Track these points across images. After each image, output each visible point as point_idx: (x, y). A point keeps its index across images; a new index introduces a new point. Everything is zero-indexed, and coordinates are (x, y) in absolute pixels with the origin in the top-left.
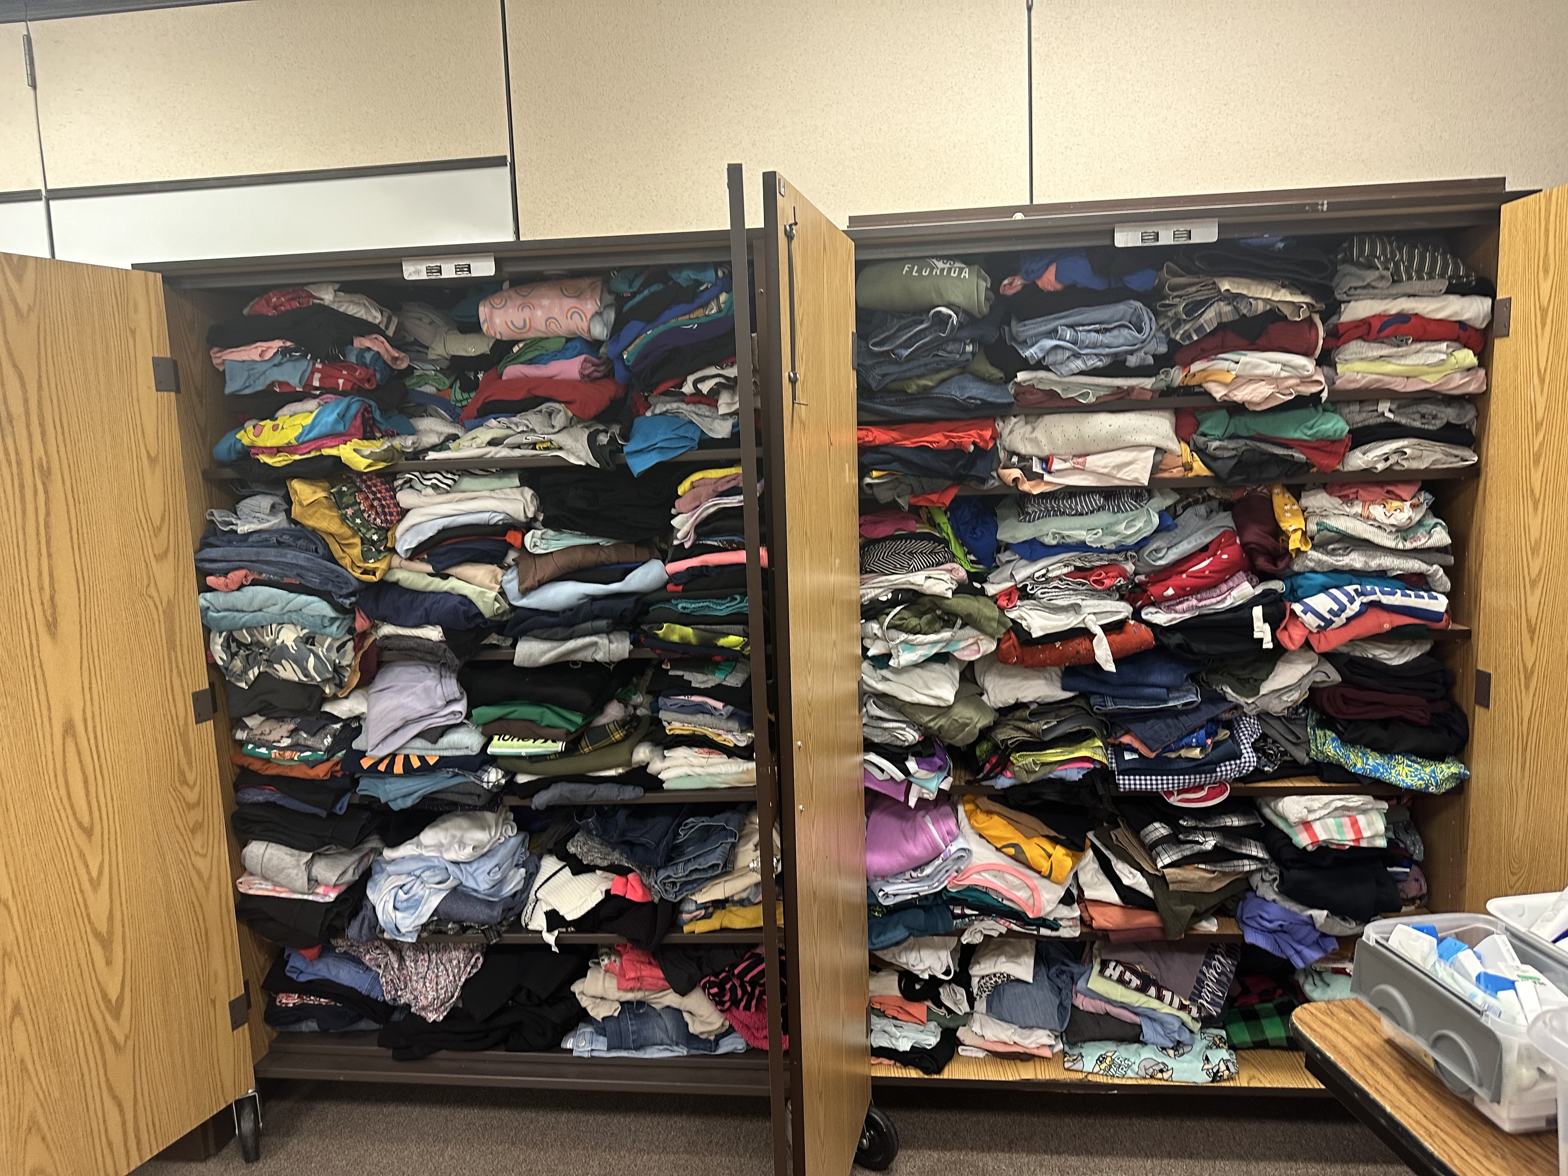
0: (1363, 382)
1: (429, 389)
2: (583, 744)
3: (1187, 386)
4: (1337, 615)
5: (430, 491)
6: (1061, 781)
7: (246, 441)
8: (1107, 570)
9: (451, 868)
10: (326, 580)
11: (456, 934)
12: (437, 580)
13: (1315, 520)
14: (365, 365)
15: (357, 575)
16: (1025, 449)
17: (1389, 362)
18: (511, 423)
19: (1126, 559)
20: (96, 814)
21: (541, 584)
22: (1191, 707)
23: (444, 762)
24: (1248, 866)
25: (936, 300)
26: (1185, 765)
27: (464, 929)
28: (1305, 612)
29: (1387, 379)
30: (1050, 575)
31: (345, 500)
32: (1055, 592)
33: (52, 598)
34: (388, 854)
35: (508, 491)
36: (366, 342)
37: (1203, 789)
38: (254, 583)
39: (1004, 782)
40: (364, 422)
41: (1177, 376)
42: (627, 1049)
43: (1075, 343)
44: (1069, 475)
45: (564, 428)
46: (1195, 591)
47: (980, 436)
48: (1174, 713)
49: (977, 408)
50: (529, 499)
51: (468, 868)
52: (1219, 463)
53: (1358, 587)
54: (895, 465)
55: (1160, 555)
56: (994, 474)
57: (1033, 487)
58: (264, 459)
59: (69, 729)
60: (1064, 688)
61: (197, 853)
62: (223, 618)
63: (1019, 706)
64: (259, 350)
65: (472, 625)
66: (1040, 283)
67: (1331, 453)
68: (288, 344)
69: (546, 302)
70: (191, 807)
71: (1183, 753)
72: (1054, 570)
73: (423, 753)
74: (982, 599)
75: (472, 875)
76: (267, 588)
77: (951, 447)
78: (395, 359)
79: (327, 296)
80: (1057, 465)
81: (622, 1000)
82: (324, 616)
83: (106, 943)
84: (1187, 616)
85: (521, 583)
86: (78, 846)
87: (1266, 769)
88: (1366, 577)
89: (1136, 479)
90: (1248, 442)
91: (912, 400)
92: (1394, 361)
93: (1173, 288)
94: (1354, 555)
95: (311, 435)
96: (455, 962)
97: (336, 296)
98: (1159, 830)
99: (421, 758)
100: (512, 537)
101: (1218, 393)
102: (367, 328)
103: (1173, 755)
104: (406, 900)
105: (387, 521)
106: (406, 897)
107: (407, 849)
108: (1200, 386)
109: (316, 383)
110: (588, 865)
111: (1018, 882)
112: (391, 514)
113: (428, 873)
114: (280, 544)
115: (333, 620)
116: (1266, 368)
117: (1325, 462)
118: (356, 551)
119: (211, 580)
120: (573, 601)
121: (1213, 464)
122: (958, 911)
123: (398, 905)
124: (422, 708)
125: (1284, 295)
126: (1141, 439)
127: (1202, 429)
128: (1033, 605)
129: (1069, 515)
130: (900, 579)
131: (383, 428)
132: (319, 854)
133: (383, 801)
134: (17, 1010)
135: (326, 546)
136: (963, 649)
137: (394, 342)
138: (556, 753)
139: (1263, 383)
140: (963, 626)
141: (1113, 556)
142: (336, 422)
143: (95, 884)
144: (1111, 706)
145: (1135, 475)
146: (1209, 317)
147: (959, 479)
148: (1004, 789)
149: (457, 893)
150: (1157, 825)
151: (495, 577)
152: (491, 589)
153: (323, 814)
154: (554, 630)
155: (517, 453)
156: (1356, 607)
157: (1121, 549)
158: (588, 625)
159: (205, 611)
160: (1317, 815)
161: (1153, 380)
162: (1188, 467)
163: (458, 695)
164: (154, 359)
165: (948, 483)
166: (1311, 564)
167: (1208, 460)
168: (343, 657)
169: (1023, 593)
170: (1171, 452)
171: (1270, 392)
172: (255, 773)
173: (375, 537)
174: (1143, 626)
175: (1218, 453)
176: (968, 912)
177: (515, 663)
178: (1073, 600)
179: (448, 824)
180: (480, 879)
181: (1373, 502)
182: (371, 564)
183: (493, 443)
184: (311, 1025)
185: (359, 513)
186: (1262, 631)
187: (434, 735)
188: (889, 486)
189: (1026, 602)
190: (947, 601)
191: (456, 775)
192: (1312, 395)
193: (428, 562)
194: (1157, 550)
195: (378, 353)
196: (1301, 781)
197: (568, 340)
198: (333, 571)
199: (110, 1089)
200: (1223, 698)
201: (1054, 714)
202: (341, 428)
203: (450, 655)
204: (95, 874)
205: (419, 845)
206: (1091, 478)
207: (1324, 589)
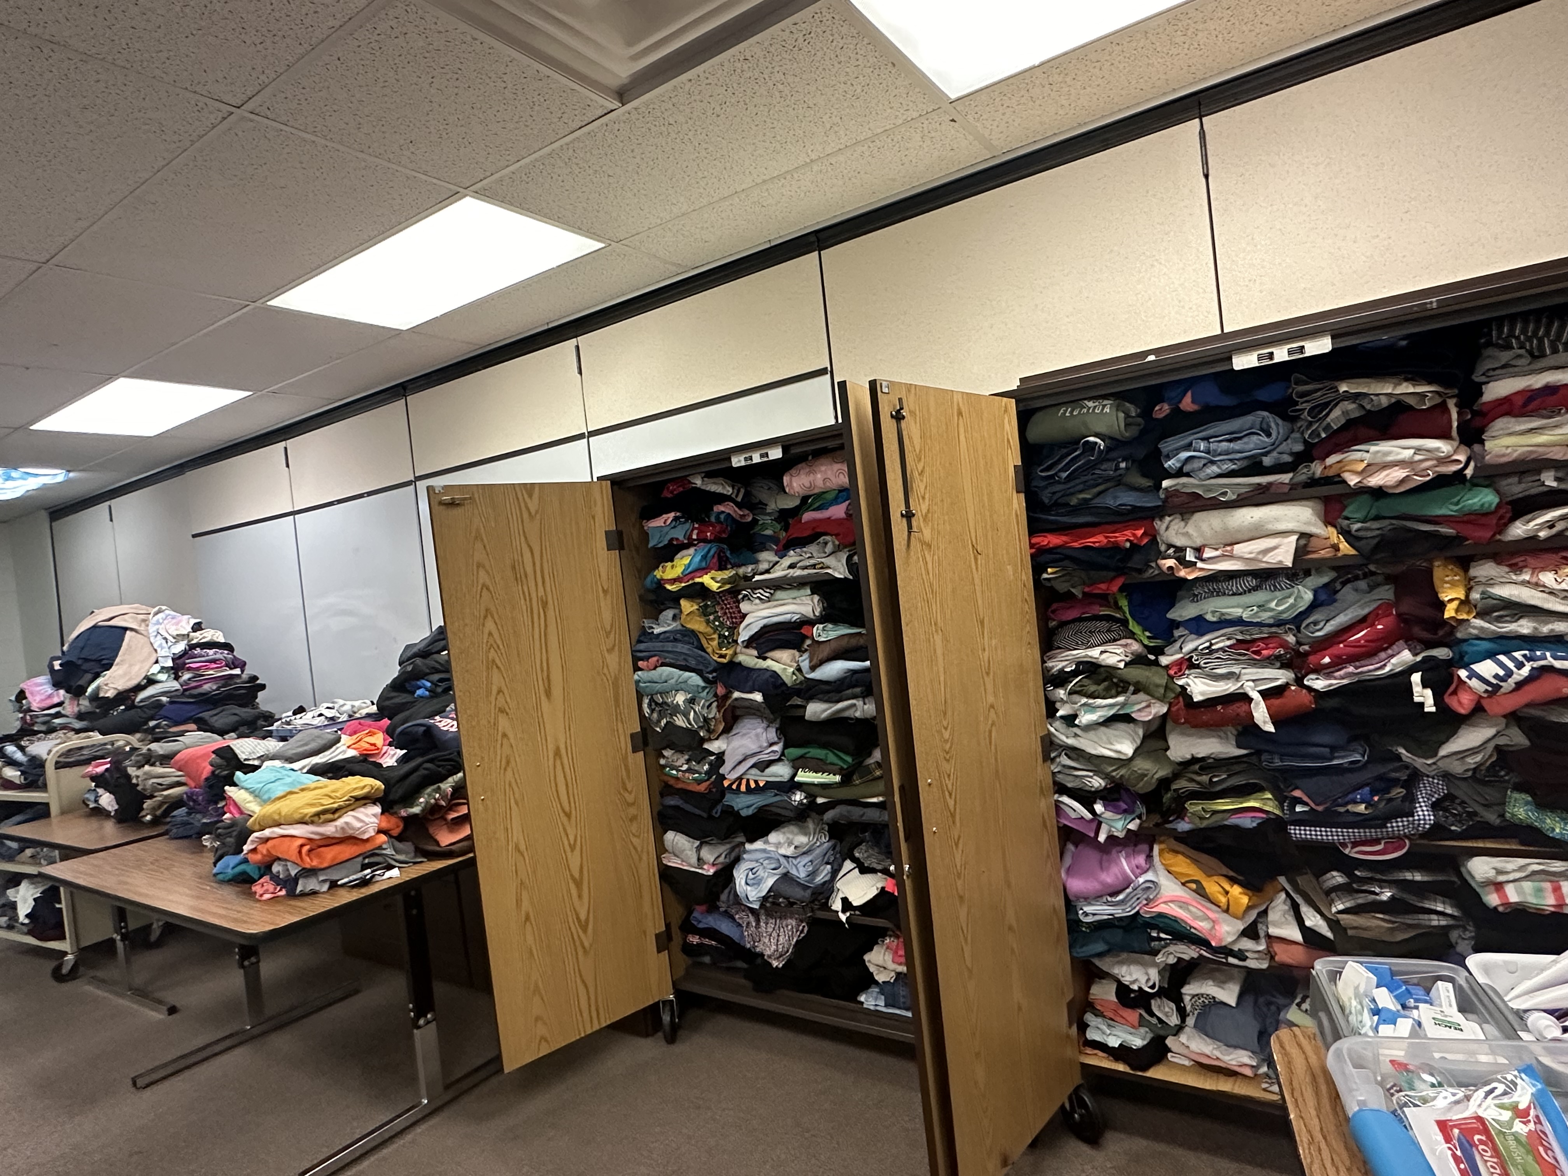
0: (1515, 455)
1: (769, 532)
2: (855, 777)
3: (1327, 477)
4: (1503, 679)
5: (757, 601)
6: (1236, 828)
7: (658, 577)
8: (1267, 641)
9: (782, 860)
10: (699, 662)
11: (786, 906)
12: (760, 661)
13: (1480, 589)
14: (721, 523)
15: (715, 658)
16: (1179, 542)
17: (1541, 434)
18: (803, 552)
19: (1286, 632)
20: (573, 805)
21: (822, 663)
22: (1357, 765)
23: (769, 785)
24: (1436, 921)
25: (1084, 431)
26: (1351, 819)
27: (791, 904)
28: (1469, 678)
29: (1540, 449)
30: (1213, 647)
31: (709, 610)
32: (1217, 662)
33: (548, 676)
34: (748, 846)
35: (804, 598)
36: (721, 508)
37: (1380, 844)
38: (663, 665)
39: (1183, 826)
40: (720, 558)
41: (1317, 469)
42: (899, 1008)
43: (1208, 452)
44: (1220, 561)
45: (833, 553)
46: (1352, 659)
47: (1134, 535)
48: (1339, 770)
49: (1130, 512)
50: (816, 603)
51: (794, 861)
52: (1363, 542)
53: (1527, 652)
54: (1066, 563)
55: (1318, 627)
56: (1153, 565)
57: (1189, 573)
58: (669, 587)
59: (557, 753)
60: (1239, 746)
61: (633, 835)
62: (647, 687)
63: (1194, 760)
64: (663, 520)
65: (779, 691)
66: (1181, 406)
67: (1483, 525)
68: (678, 514)
69: (823, 468)
70: (630, 805)
71: (1350, 807)
72: (1217, 643)
73: (757, 778)
74: (1154, 668)
75: (796, 866)
76: (668, 668)
77: (1110, 545)
78: (744, 516)
79: (698, 482)
80: (1208, 553)
81: (898, 971)
82: (698, 686)
83: (578, 884)
84: (1345, 682)
85: (810, 662)
86: (563, 824)
87: (1453, 828)
88: (1538, 642)
89: (1280, 562)
90: (1394, 522)
91: (1076, 510)
92: (1547, 432)
93: (1302, 395)
94: (1523, 622)
95: (689, 570)
96: (790, 927)
97: (703, 481)
98: (1337, 878)
99: (756, 782)
100: (804, 630)
101: (1353, 480)
102: (722, 498)
103: (1342, 810)
104: (753, 879)
105: (733, 623)
106: (753, 876)
107: (758, 845)
108: (1339, 475)
109: (694, 537)
110: (868, 867)
111: (1200, 914)
112: (736, 618)
113: (767, 862)
114: (675, 640)
115: (704, 688)
116: (1398, 454)
117: (1477, 534)
118: (715, 643)
119: (640, 663)
120: (841, 674)
121: (1357, 544)
122: (1154, 934)
123: (749, 882)
124: (753, 747)
125: (1406, 388)
126: (1282, 527)
127: (1345, 513)
128: (1200, 674)
129: (1229, 595)
130: (1080, 653)
131: (732, 561)
132: (706, 843)
133: (736, 809)
134: (527, 918)
135: (699, 640)
136: (1139, 710)
137: (740, 505)
138: (836, 783)
139: (1397, 468)
140: (1134, 693)
141: (1274, 629)
142: (701, 561)
143: (573, 848)
144: (1278, 763)
145: (1280, 558)
146: (1336, 416)
147: (1121, 571)
148: (1183, 832)
149: (786, 877)
150: (1335, 873)
151: (795, 657)
152: (791, 666)
153: (705, 815)
154: (830, 695)
155: (806, 572)
156: (1525, 671)
157: (1280, 623)
158: (850, 691)
159: (637, 682)
160: (1511, 877)
161: (1290, 475)
162: (1336, 547)
163: (776, 739)
164: (606, 532)
165: (1112, 574)
166: (1475, 632)
167: (1351, 540)
168: (710, 712)
169: (1189, 664)
170: (1317, 536)
171: (1404, 475)
172: (671, 786)
173: (727, 634)
174: (1304, 691)
175: (1360, 534)
176: (1163, 935)
177: (806, 718)
178: (1236, 669)
179: (786, 829)
180: (801, 869)
181: (1543, 569)
182: (724, 651)
183: (791, 566)
184: (707, 959)
185: (717, 618)
186: (1424, 697)
187: (763, 766)
188: (1063, 579)
189: (1192, 671)
190: (1119, 671)
191: (776, 795)
192: (1456, 473)
193: (755, 648)
194: (1315, 623)
195: (729, 514)
196: (1494, 843)
197: (840, 491)
198: (702, 657)
199: (581, 976)
200: (1398, 757)
201: (1225, 769)
202: (704, 564)
203: (767, 711)
204: (572, 843)
205: (767, 842)
206: (1239, 563)
207: (1491, 655)
